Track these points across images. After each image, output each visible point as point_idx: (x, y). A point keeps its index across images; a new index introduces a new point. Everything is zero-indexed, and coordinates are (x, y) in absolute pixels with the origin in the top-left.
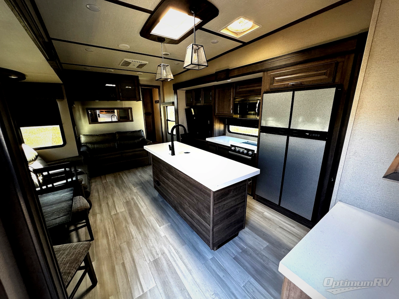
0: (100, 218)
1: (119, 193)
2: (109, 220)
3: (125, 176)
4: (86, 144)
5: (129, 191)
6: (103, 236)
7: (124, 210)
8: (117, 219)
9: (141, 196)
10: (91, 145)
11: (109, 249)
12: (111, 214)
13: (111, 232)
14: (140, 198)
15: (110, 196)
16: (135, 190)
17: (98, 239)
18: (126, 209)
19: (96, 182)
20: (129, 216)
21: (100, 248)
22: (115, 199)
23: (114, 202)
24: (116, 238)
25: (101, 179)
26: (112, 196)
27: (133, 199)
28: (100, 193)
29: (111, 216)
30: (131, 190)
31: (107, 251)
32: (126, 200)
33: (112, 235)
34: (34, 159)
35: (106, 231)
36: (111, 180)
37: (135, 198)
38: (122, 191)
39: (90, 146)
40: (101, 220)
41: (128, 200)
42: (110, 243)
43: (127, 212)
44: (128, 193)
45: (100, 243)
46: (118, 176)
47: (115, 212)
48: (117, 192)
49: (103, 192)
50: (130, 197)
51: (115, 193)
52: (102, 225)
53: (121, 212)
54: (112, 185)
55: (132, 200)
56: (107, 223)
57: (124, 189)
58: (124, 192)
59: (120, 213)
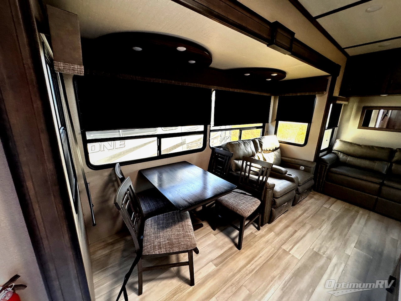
0: (269, 238)
1: (324, 234)
2: (273, 249)
3: (363, 221)
4: (337, 152)
5: (339, 244)
6: (248, 257)
7: (299, 258)
8: (279, 258)
9: (349, 268)
10: (343, 156)
11: (234, 275)
12: (282, 247)
13: (258, 263)
14: (341, 269)
15: (308, 227)
16: (351, 250)
17: (242, 254)
18: (303, 261)
19: (318, 200)
20: (293, 271)
21: (233, 263)
22: (309, 236)
23: (304, 236)
24: (251, 275)
25: (326, 201)
26: (312, 228)
27: (329, 258)
28: (305, 214)
29: (280, 248)
30: (345, 244)
31: (232, 273)
32: (320, 250)
33: (253, 267)
34: (272, 149)
35: (255, 256)
36: (335, 210)
37: (334, 260)
38: (330, 234)
39: (341, 156)
40: (268, 241)
41: (321, 252)
42: (242, 271)
43: (299, 264)
44: (335, 243)
45: (237, 259)
46: (353, 213)
47: (288, 248)
48: (322, 229)
49: (309, 216)
50: (328, 252)
51: (320, 229)
52: (261, 246)
53: (293, 256)
54: (329, 217)
55: (325, 258)
56: (267, 250)
57: (336, 234)
58: (331, 238)
59: (290, 256)
